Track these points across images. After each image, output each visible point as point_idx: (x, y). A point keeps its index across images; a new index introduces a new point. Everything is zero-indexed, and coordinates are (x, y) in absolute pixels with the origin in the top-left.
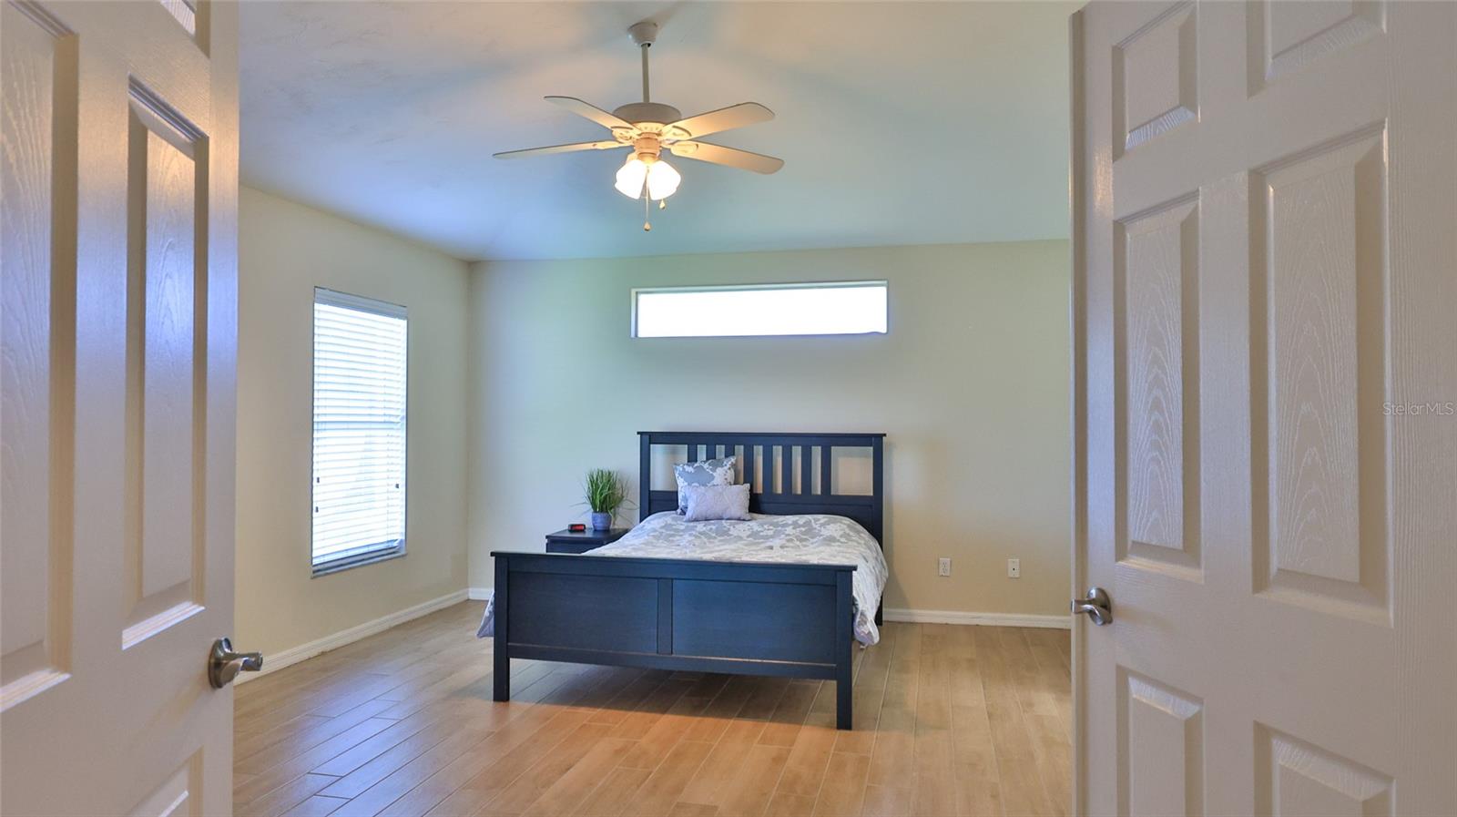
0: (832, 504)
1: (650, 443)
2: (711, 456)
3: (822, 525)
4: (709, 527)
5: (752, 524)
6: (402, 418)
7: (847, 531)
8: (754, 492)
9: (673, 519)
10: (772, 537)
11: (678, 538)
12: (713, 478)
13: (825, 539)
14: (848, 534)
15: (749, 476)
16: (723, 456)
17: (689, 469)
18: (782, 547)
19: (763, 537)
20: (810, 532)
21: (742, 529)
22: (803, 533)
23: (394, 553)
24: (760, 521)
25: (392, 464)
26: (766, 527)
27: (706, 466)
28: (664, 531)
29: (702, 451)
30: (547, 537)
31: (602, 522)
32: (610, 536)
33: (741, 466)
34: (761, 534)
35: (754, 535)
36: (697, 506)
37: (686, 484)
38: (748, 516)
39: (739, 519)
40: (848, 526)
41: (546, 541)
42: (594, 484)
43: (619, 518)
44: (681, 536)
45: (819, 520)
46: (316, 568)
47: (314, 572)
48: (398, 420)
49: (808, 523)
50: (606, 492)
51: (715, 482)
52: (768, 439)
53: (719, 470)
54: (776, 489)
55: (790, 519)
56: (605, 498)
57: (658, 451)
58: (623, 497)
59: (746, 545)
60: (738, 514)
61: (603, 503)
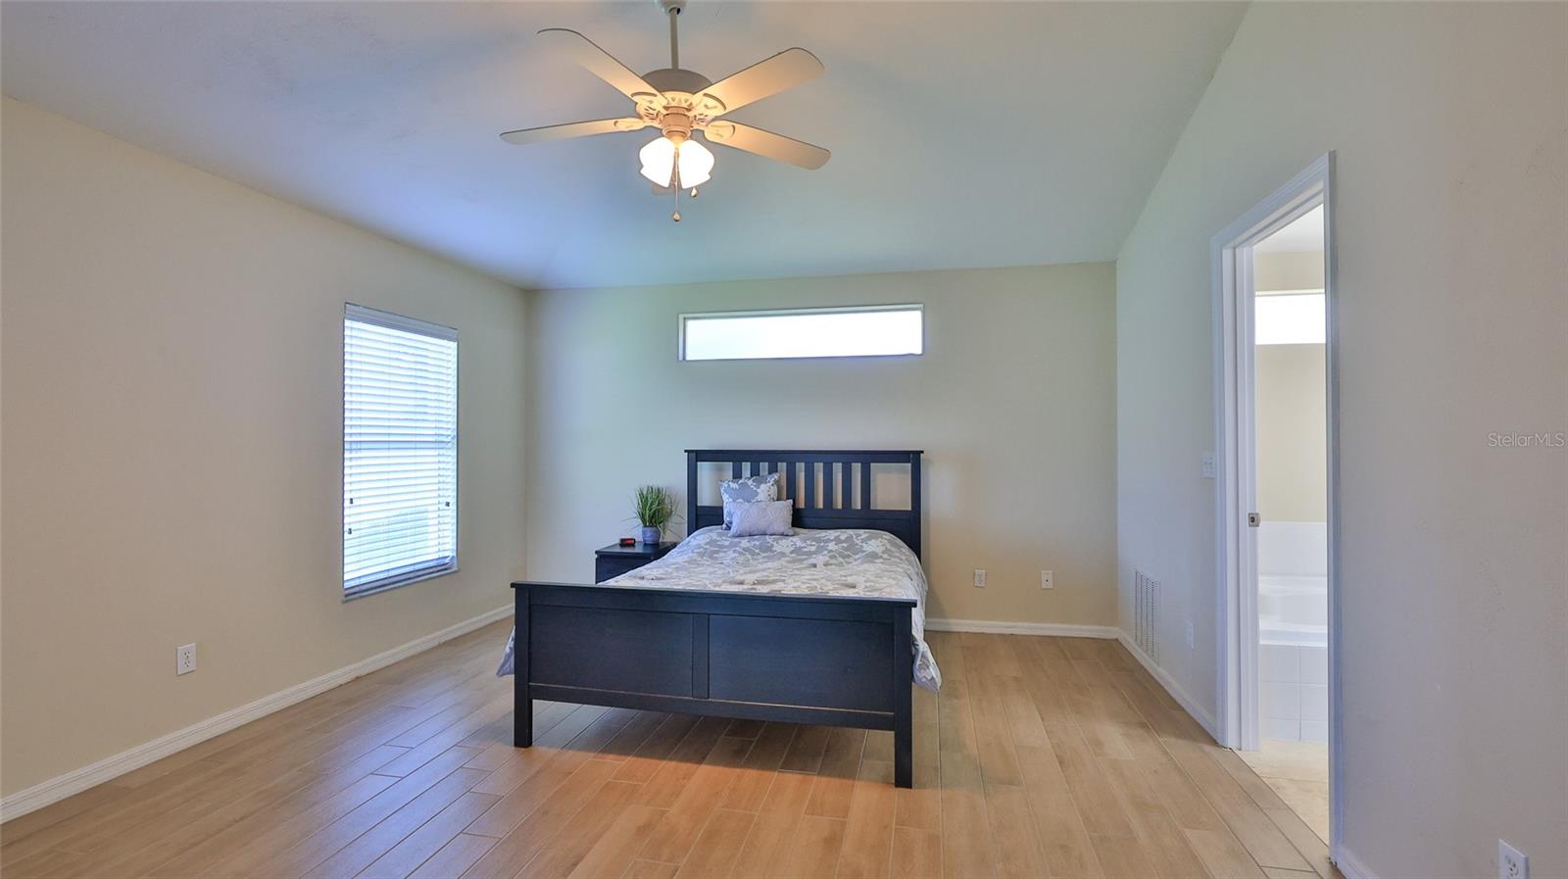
0: (872, 520)
1: (697, 461)
2: (755, 473)
3: (863, 541)
4: (753, 543)
5: (794, 539)
6: (453, 438)
7: (888, 546)
8: (797, 507)
9: (719, 534)
10: (814, 553)
11: (722, 554)
12: (758, 493)
13: (867, 556)
14: (890, 550)
15: (791, 494)
16: (767, 473)
17: (734, 485)
18: (826, 565)
19: (806, 553)
20: (852, 548)
21: (785, 545)
22: (846, 549)
23: (446, 569)
24: (803, 535)
25: (444, 482)
26: (809, 542)
27: (750, 482)
28: (708, 547)
29: (746, 467)
30: (596, 552)
31: (651, 536)
32: (657, 550)
33: (784, 483)
34: (805, 550)
35: (797, 551)
36: (742, 521)
37: (731, 500)
38: (791, 532)
39: (782, 535)
40: (890, 541)
41: (596, 556)
42: (643, 499)
43: (668, 532)
44: (725, 552)
45: (860, 535)
46: (347, 592)
47: (346, 596)
48: (449, 439)
49: (849, 539)
50: (654, 507)
51: (759, 498)
52: (810, 456)
53: (763, 486)
54: (817, 504)
55: (832, 534)
56: (654, 513)
57: (705, 469)
58: (671, 512)
59: (789, 562)
60: (782, 530)
61: (652, 518)
